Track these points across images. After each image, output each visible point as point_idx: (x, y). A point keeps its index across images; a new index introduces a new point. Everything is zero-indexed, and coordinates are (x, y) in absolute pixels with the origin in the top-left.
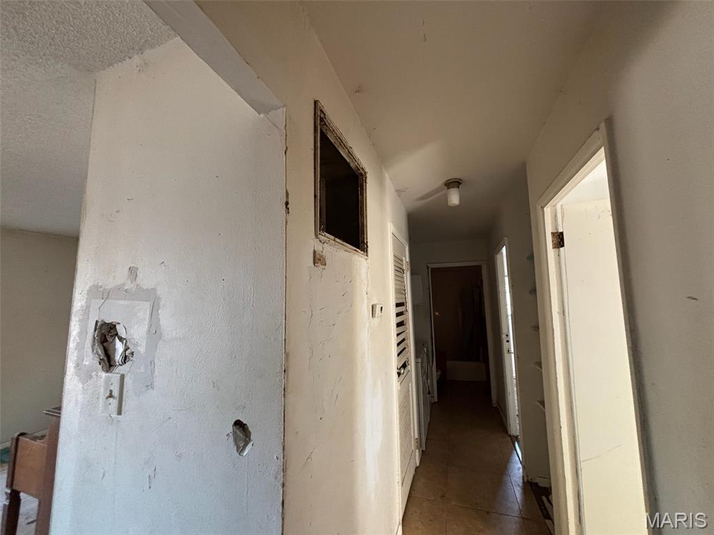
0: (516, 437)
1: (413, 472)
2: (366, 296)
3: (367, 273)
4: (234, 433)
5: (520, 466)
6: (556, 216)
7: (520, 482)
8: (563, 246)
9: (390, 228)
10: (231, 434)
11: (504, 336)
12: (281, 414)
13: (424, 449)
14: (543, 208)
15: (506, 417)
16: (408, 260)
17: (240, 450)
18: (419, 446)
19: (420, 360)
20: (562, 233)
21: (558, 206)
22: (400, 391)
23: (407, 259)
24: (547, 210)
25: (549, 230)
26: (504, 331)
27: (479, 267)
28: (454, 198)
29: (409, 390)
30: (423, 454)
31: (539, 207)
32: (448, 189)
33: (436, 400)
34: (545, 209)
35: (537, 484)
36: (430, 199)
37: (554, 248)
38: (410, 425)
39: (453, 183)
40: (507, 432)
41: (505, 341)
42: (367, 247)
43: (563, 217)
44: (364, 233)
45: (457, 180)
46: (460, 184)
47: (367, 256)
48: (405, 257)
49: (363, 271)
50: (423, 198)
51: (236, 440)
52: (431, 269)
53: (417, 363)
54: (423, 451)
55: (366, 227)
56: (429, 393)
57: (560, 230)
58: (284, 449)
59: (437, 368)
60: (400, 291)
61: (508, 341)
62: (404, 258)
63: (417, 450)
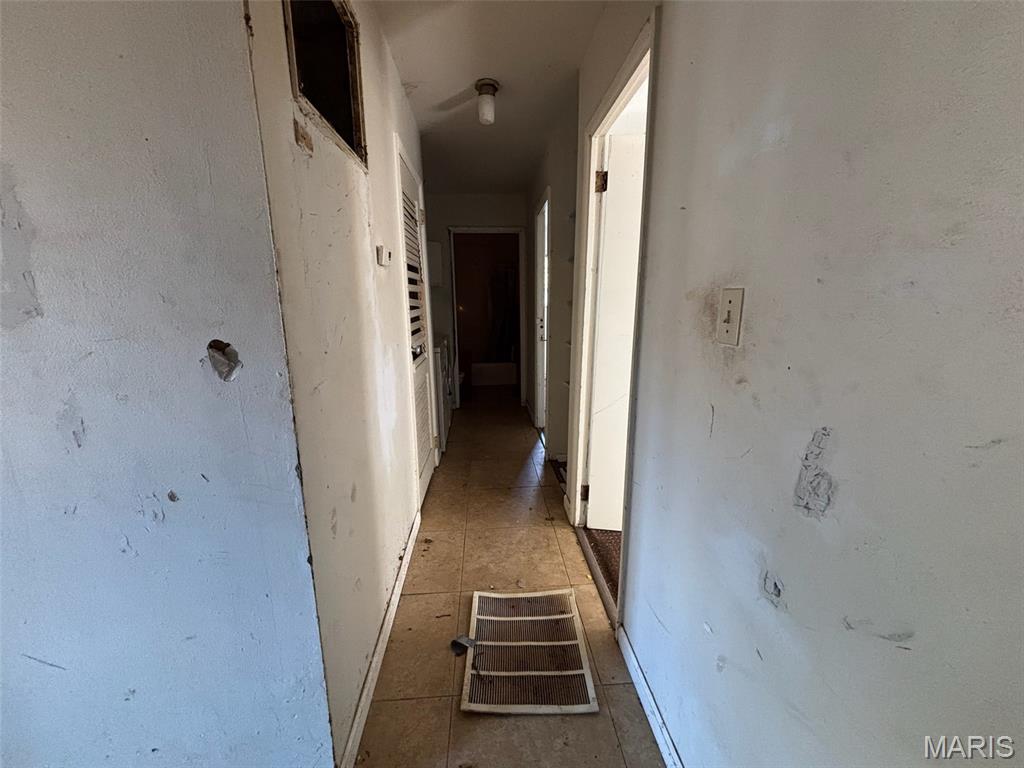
0: (543, 429)
1: (432, 471)
2: (367, 228)
3: (368, 195)
4: (211, 357)
5: (543, 450)
6: (603, 150)
7: (542, 462)
8: (605, 190)
9: (396, 145)
10: (207, 360)
11: (538, 321)
12: (279, 324)
13: (444, 450)
14: (591, 137)
15: (534, 413)
16: (422, 207)
17: (225, 376)
18: (440, 446)
19: (439, 350)
20: (606, 173)
21: (607, 137)
22: (416, 376)
23: (420, 205)
24: (595, 140)
25: (594, 168)
26: (539, 315)
27: (516, 236)
28: (488, 112)
29: (425, 382)
30: (443, 455)
31: (587, 138)
32: (480, 94)
33: (458, 406)
34: (593, 139)
35: (556, 461)
36: (453, 111)
37: (597, 191)
38: (427, 420)
39: (488, 87)
40: (533, 425)
41: (539, 327)
42: (366, 154)
43: (610, 151)
44: (359, 131)
45: (492, 82)
46: (496, 90)
47: (366, 167)
48: (418, 200)
49: (363, 191)
50: (443, 107)
51: (215, 366)
52: (454, 234)
53: (435, 353)
54: (443, 453)
55: (363, 121)
56: (450, 394)
57: (605, 170)
58: (288, 364)
59: (460, 370)
60: (412, 250)
61: (542, 327)
62: (416, 203)
63: (436, 450)
